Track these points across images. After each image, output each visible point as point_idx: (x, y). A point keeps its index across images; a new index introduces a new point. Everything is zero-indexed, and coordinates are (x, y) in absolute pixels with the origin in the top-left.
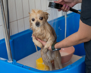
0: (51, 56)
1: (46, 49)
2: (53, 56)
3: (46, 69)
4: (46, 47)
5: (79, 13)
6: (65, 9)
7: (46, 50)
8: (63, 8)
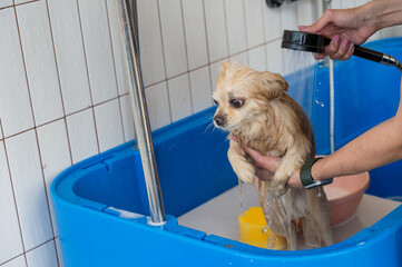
0: (294, 204)
1: (280, 182)
2: (300, 204)
4: (279, 175)
5: (385, 60)
6: (340, 52)
7: (281, 187)
8: (332, 47)
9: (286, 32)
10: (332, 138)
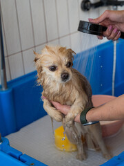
3: (72, 148)
4: (69, 115)
8: (107, 33)
9: (81, 21)
10: (113, 83)
